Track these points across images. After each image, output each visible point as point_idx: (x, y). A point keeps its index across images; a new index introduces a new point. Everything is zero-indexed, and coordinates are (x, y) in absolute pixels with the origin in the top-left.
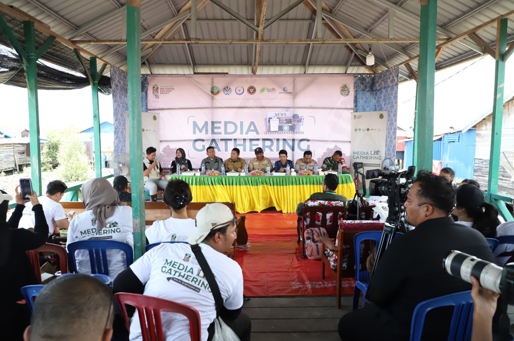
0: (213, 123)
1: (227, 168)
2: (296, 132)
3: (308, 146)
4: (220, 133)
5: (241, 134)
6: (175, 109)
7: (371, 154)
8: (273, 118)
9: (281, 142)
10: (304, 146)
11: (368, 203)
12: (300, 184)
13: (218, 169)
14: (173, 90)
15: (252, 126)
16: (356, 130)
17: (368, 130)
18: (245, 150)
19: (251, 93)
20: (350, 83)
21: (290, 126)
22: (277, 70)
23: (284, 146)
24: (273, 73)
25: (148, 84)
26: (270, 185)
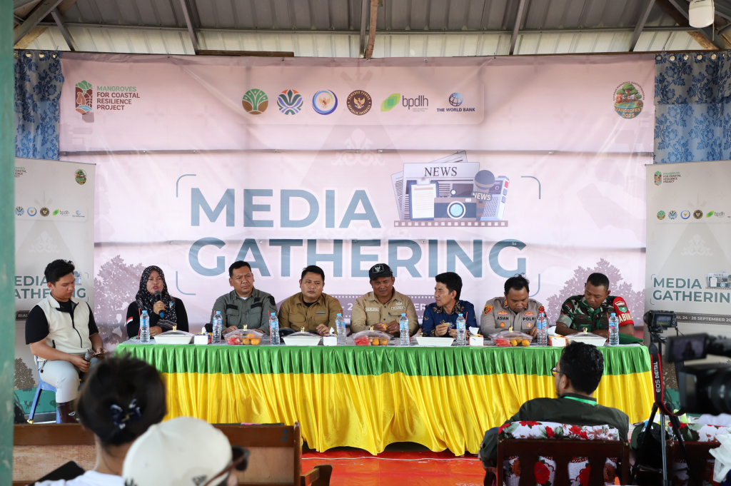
0: (249, 194)
1: (285, 322)
2: (486, 223)
3: (522, 262)
4: (269, 224)
5: (328, 226)
6: (142, 153)
7: (709, 286)
8: (419, 181)
9: (442, 251)
10: (510, 262)
11: (696, 435)
12: (494, 371)
13: (260, 325)
14: (134, 100)
15: (360, 204)
16: (661, 216)
17: (698, 214)
18: (338, 272)
19: (359, 111)
20: (645, 78)
21: (466, 204)
22: (434, 46)
23: (451, 262)
24: (420, 55)
25: (62, 80)
26: (410, 374)
